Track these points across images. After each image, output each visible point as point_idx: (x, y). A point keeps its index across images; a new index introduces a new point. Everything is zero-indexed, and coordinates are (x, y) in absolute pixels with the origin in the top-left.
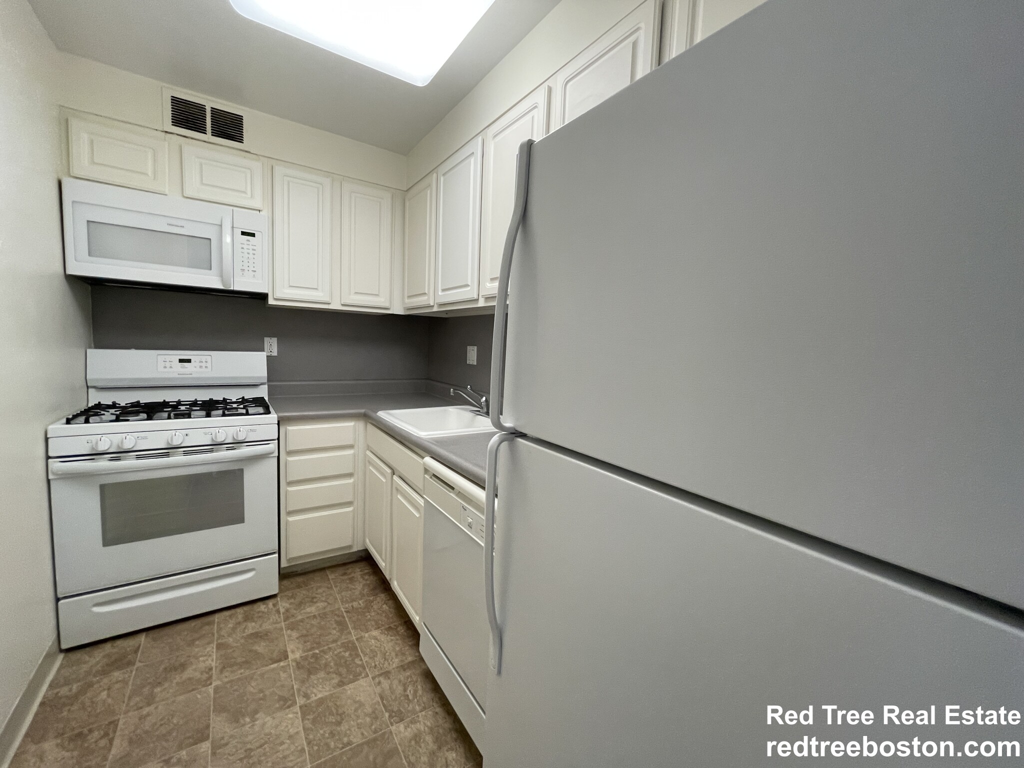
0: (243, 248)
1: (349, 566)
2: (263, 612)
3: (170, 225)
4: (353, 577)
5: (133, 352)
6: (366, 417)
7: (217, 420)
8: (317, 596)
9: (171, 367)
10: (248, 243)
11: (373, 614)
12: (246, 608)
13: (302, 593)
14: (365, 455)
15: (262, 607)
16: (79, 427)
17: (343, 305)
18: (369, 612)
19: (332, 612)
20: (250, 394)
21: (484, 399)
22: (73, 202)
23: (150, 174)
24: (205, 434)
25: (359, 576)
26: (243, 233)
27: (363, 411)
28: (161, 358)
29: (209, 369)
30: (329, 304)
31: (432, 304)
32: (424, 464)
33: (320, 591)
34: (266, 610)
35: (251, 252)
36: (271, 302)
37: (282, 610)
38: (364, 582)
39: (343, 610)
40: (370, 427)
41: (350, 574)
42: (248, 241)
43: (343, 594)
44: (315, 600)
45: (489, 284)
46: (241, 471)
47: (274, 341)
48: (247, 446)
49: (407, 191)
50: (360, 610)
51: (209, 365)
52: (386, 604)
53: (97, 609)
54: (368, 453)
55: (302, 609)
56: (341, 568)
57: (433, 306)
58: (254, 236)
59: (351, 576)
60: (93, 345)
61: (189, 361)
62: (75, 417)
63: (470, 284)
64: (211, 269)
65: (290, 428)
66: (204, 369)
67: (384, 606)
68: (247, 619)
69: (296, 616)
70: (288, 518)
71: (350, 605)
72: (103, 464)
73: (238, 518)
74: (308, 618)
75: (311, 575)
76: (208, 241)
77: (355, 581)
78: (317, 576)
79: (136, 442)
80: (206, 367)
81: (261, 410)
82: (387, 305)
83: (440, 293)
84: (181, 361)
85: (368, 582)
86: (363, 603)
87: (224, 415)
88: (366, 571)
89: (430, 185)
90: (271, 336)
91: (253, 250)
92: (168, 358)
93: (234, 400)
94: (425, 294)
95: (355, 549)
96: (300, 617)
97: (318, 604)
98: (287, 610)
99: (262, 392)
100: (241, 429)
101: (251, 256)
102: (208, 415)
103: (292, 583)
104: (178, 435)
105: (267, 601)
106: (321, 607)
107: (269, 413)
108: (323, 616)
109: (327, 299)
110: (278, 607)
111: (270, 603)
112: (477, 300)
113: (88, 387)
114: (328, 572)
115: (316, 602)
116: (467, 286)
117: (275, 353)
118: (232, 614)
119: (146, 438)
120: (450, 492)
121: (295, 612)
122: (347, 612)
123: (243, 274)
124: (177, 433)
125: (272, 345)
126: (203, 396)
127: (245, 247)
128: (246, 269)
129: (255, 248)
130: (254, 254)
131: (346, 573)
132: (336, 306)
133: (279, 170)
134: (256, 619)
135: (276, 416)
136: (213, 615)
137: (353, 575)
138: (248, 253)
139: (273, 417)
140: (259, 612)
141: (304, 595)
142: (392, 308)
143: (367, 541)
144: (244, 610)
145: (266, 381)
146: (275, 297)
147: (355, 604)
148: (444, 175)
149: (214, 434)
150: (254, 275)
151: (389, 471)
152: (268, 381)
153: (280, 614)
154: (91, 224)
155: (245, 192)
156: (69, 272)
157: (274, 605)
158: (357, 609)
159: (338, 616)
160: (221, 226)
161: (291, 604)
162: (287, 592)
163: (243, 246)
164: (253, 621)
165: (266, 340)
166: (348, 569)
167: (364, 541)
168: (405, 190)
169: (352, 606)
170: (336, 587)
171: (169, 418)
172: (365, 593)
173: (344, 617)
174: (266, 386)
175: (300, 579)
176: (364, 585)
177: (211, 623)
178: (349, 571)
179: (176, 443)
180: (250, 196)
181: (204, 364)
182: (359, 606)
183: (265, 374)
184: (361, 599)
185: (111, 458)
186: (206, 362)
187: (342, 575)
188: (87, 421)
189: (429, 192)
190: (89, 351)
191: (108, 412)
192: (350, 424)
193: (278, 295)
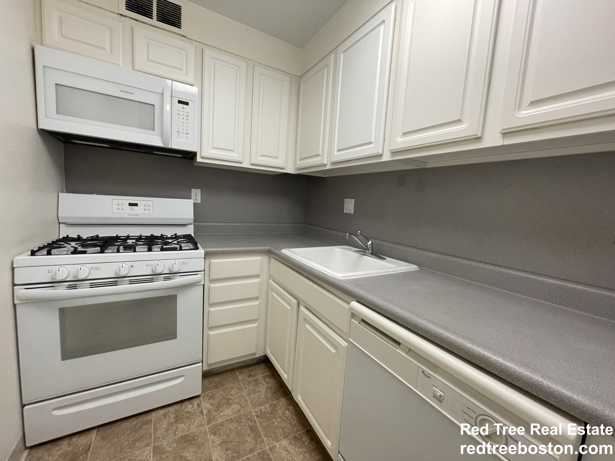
0: (179, 114)
1: (252, 368)
2: (190, 413)
3: (122, 91)
4: (257, 379)
5: (94, 197)
6: (269, 253)
7: (157, 254)
8: (232, 397)
9: (122, 209)
10: (183, 110)
11: (279, 420)
12: (176, 407)
13: (219, 394)
14: (268, 283)
15: (188, 407)
16: (42, 259)
17: (251, 164)
18: (275, 418)
19: (245, 415)
20: (181, 231)
21: (370, 242)
22: (44, 66)
23: (107, 49)
24: (147, 266)
25: (262, 379)
26: (180, 102)
27: (267, 248)
28: (115, 202)
29: (151, 212)
30: (241, 163)
31: (325, 163)
32: (351, 309)
33: (233, 392)
34: (192, 410)
35: (185, 117)
36: (199, 159)
37: (205, 412)
38: (267, 385)
39: (253, 413)
40: (273, 260)
41: (254, 376)
42: (183, 108)
43: (252, 396)
44: (230, 402)
45: (401, 138)
46: (175, 296)
47: (199, 191)
48: (180, 276)
49: (301, 76)
50: (268, 415)
51: (151, 208)
52: (288, 410)
53: (56, 413)
54: (271, 281)
55: (221, 412)
56: (246, 370)
57: (326, 165)
58: (188, 105)
59: (255, 378)
60: (65, 191)
61: (136, 205)
62: (40, 249)
63: (373, 141)
64: (154, 131)
65: (213, 261)
66: (147, 212)
67: (287, 412)
68: (178, 419)
69: (216, 418)
70: (209, 332)
71: (259, 409)
72: (61, 291)
73: (171, 334)
74: (226, 420)
75: (225, 376)
76: (153, 106)
77: (260, 383)
78: (229, 377)
79: (90, 272)
80: (149, 210)
81: (191, 246)
82: (283, 165)
83: (335, 153)
84: (130, 204)
85: (269, 385)
86: (269, 408)
87: (162, 249)
88: (266, 374)
89: (327, 65)
90: (196, 188)
91: (187, 116)
92: (121, 202)
93: (169, 236)
94: (319, 155)
95: (257, 356)
96: (220, 420)
97: (233, 406)
98: (209, 412)
99: (190, 230)
100: (176, 262)
101: (185, 121)
102: (150, 250)
103: (211, 382)
104: (125, 266)
105: (193, 401)
106: (235, 409)
107: (196, 248)
108: (238, 420)
109: (240, 159)
110: (202, 408)
111: (195, 402)
112: (381, 156)
113: (59, 223)
114: (237, 373)
115: (231, 404)
116: (371, 143)
117: (199, 201)
118: (166, 413)
119: (98, 268)
120: (397, 348)
121: (215, 413)
122: (257, 416)
123: (179, 135)
124: (124, 265)
125: (197, 195)
126: (146, 232)
127: (181, 113)
128: (181, 131)
129: (187, 114)
130: (187, 120)
131: (251, 375)
132: (246, 165)
133: (208, 53)
134: (184, 420)
135: (203, 251)
136: (151, 413)
137: (256, 377)
138: (183, 119)
139: (201, 252)
140: (187, 412)
141: (221, 396)
142: (286, 169)
143: (268, 350)
144: (175, 409)
145: (193, 222)
146: (202, 156)
147: (263, 408)
148: (344, 52)
149: (154, 267)
150: (187, 137)
151: (295, 301)
152: (194, 222)
153: (203, 415)
154: (58, 86)
155: (181, 69)
156: (41, 127)
157: (199, 405)
158: (265, 413)
159: (251, 421)
160: (163, 94)
161: (211, 405)
162: (208, 392)
163: (179, 112)
164: (183, 422)
165: (193, 191)
166: (252, 371)
167: (265, 349)
168: (300, 76)
169: (261, 410)
170: (245, 388)
171: (118, 251)
172: (268, 396)
173: (255, 422)
174: (193, 226)
175: (217, 379)
176: (267, 388)
177: (149, 422)
178: (253, 373)
179: (122, 274)
180: (185, 73)
181: (147, 208)
182: (267, 411)
183: (192, 216)
184: (266, 403)
185: (69, 285)
186: (149, 206)
187: (249, 377)
188: (49, 253)
189: (326, 71)
190: (60, 194)
191: (70, 244)
192: (257, 258)
193: (204, 154)
